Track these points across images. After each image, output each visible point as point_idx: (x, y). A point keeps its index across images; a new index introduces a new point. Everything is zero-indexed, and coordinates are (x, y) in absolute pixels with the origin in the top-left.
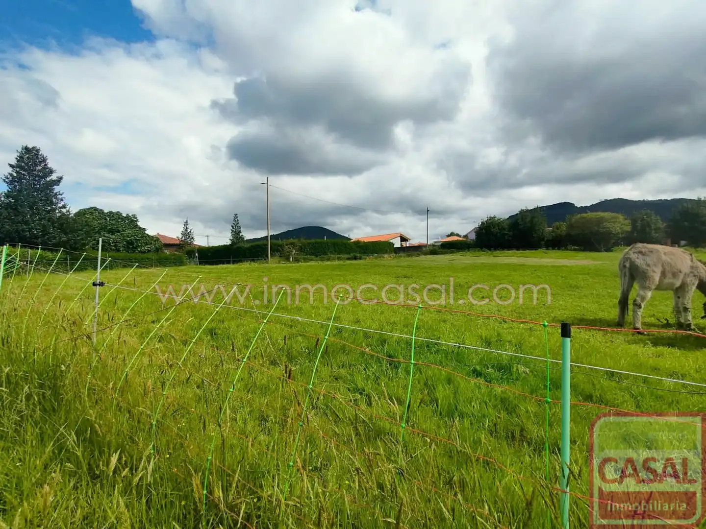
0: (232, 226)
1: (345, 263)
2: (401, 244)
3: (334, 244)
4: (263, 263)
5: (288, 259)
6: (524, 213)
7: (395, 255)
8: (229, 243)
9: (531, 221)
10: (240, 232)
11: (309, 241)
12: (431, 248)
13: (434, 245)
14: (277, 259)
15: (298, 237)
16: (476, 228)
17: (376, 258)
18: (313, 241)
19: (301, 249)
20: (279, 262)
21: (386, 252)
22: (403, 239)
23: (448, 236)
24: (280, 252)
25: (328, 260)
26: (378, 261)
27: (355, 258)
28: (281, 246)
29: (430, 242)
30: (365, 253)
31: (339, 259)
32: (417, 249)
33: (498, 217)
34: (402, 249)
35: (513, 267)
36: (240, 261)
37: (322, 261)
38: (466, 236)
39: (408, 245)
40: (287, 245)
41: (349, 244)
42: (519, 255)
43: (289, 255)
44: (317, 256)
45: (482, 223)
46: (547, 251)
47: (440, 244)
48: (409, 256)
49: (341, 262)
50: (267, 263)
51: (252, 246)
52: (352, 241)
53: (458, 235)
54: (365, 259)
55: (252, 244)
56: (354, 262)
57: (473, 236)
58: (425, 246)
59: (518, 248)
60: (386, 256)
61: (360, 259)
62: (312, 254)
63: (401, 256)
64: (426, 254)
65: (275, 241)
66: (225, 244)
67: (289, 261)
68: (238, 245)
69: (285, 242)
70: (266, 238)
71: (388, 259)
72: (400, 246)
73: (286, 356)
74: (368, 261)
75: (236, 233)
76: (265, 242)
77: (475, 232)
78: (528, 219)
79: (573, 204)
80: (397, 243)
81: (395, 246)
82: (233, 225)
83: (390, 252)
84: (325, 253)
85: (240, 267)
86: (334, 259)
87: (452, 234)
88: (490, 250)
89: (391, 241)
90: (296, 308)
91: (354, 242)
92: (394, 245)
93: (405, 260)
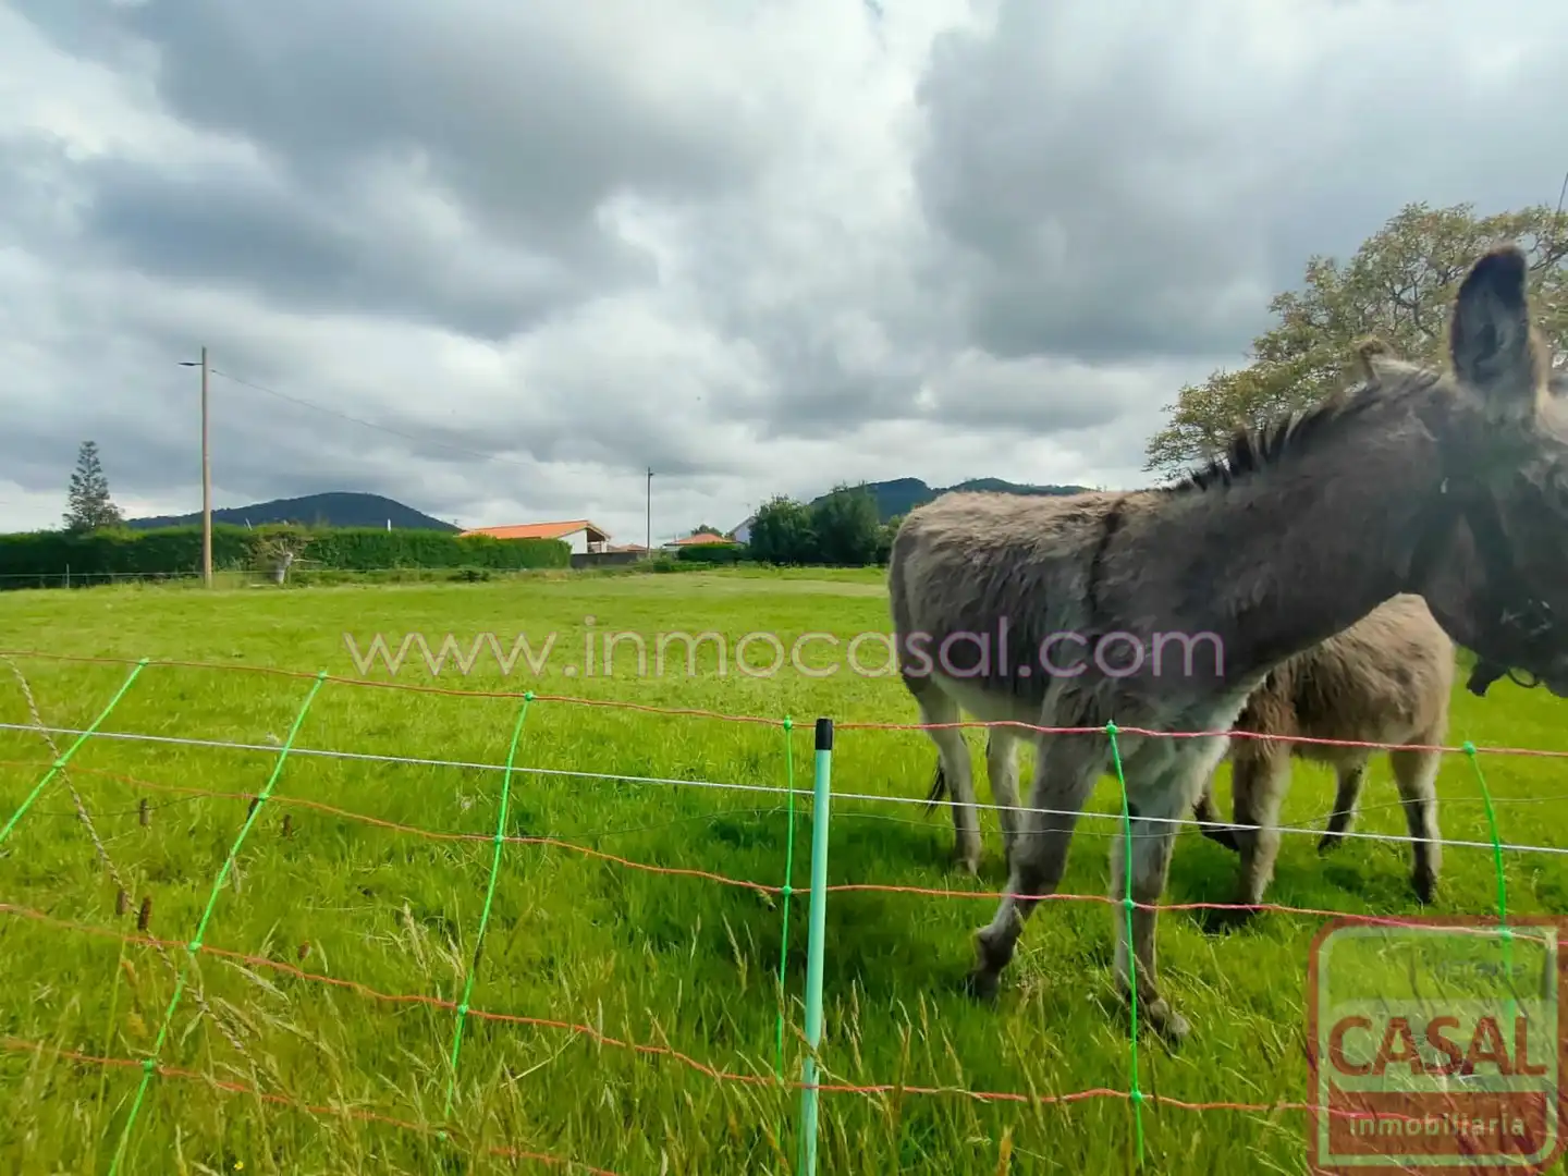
0: (74, 477)
1: (441, 590)
2: (589, 548)
3: (413, 543)
4: (186, 587)
5: (271, 576)
6: (839, 495)
7: (571, 570)
8: (60, 525)
9: (854, 509)
10: (103, 496)
11: (340, 531)
12: (657, 558)
13: (663, 553)
14: (235, 575)
15: (309, 521)
16: (750, 520)
17: (526, 578)
18: (349, 530)
19: (315, 551)
20: (242, 585)
21: (552, 564)
22: (594, 536)
23: (696, 533)
24: (244, 555)
25: (397, 580)
26: (530, 586)
27: (471, 577)
28: (252, 541)
29: (656, 545)
30: (496, 565)
31: (427, 578)
32: (626, 559)
33: (792, 499)
34: (591, 559)
35: (817, 601)
36: (106, 580)
37: (375, 582)
38: (731, 535)
39: (604, 550)
40: (268, 538)
41: (454, 543)
42: (833, 577)
43: (275, 567)
44: (360, 568)
45: (763, 508)
46: (879, 571)
47: (677, 549)
48: (608, 574)
49: (433, 587)
50: (203, 586)
51: (146, 539)
52: (463, 535)
53: (715, 532)
54: (496, 579)
55: (147, 532)
56: (466, 586)
57: (745, 537)
58: (644, 552)
59: (828, 563)
60: (549, 572)
61: (484, 579)
62: (349, 564)
63: (587, 576)
64: (646, 570)
65: (230, 528)
66: (47, 528)
67: (276, 582)
68: (98, 534)
69: (260, 530)
70: (198, 518)
71: (555, 582)
72: (585, 551)
73: (213, 847)
74: (504, 584)
75: (91, 501)
76: (194, 528)
77: (750, 527)
78: (848, 506)
79: (923, 483)
80: (579, 545)
81: (573, 552)
82: (77, 474)
83: (563, 565)
84: (387, 563)
85: (104, 596)
86: (411, 579)
87: (703, 530)
88: (777, 565)
89: (564, 539)
90: (270, 710)
91: (470, 539)
92: (570, 548)
93: (596, 584)
